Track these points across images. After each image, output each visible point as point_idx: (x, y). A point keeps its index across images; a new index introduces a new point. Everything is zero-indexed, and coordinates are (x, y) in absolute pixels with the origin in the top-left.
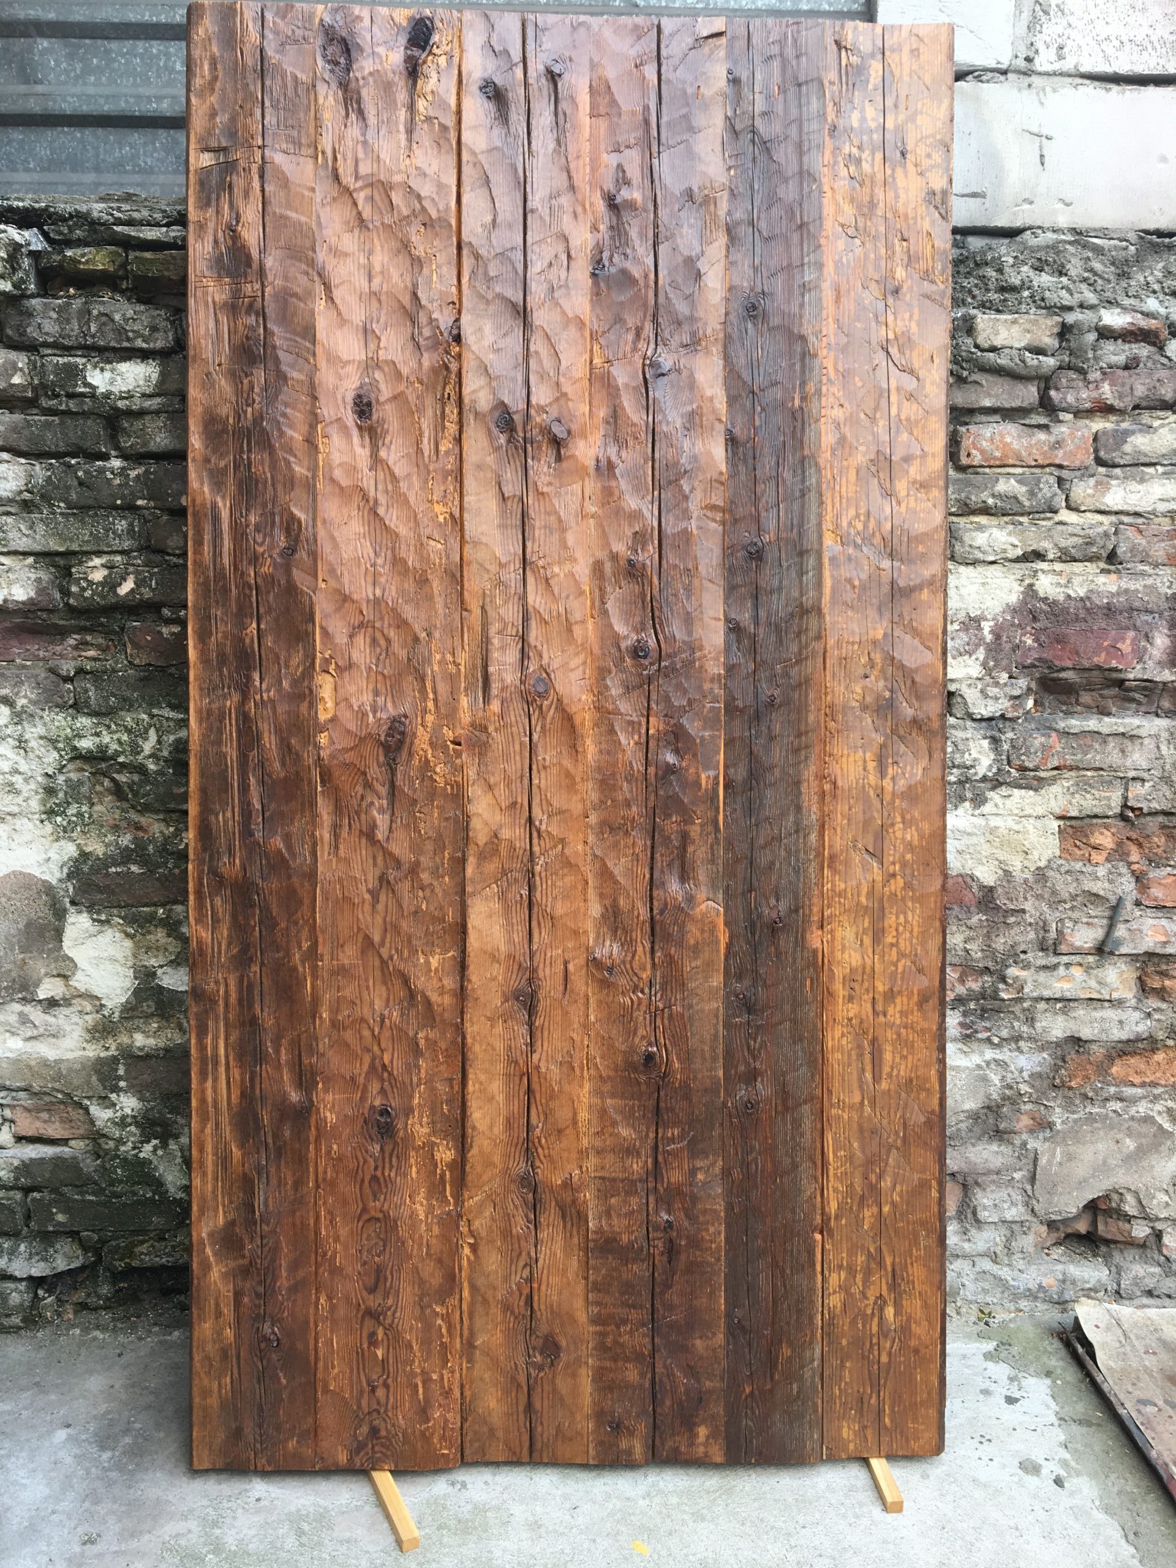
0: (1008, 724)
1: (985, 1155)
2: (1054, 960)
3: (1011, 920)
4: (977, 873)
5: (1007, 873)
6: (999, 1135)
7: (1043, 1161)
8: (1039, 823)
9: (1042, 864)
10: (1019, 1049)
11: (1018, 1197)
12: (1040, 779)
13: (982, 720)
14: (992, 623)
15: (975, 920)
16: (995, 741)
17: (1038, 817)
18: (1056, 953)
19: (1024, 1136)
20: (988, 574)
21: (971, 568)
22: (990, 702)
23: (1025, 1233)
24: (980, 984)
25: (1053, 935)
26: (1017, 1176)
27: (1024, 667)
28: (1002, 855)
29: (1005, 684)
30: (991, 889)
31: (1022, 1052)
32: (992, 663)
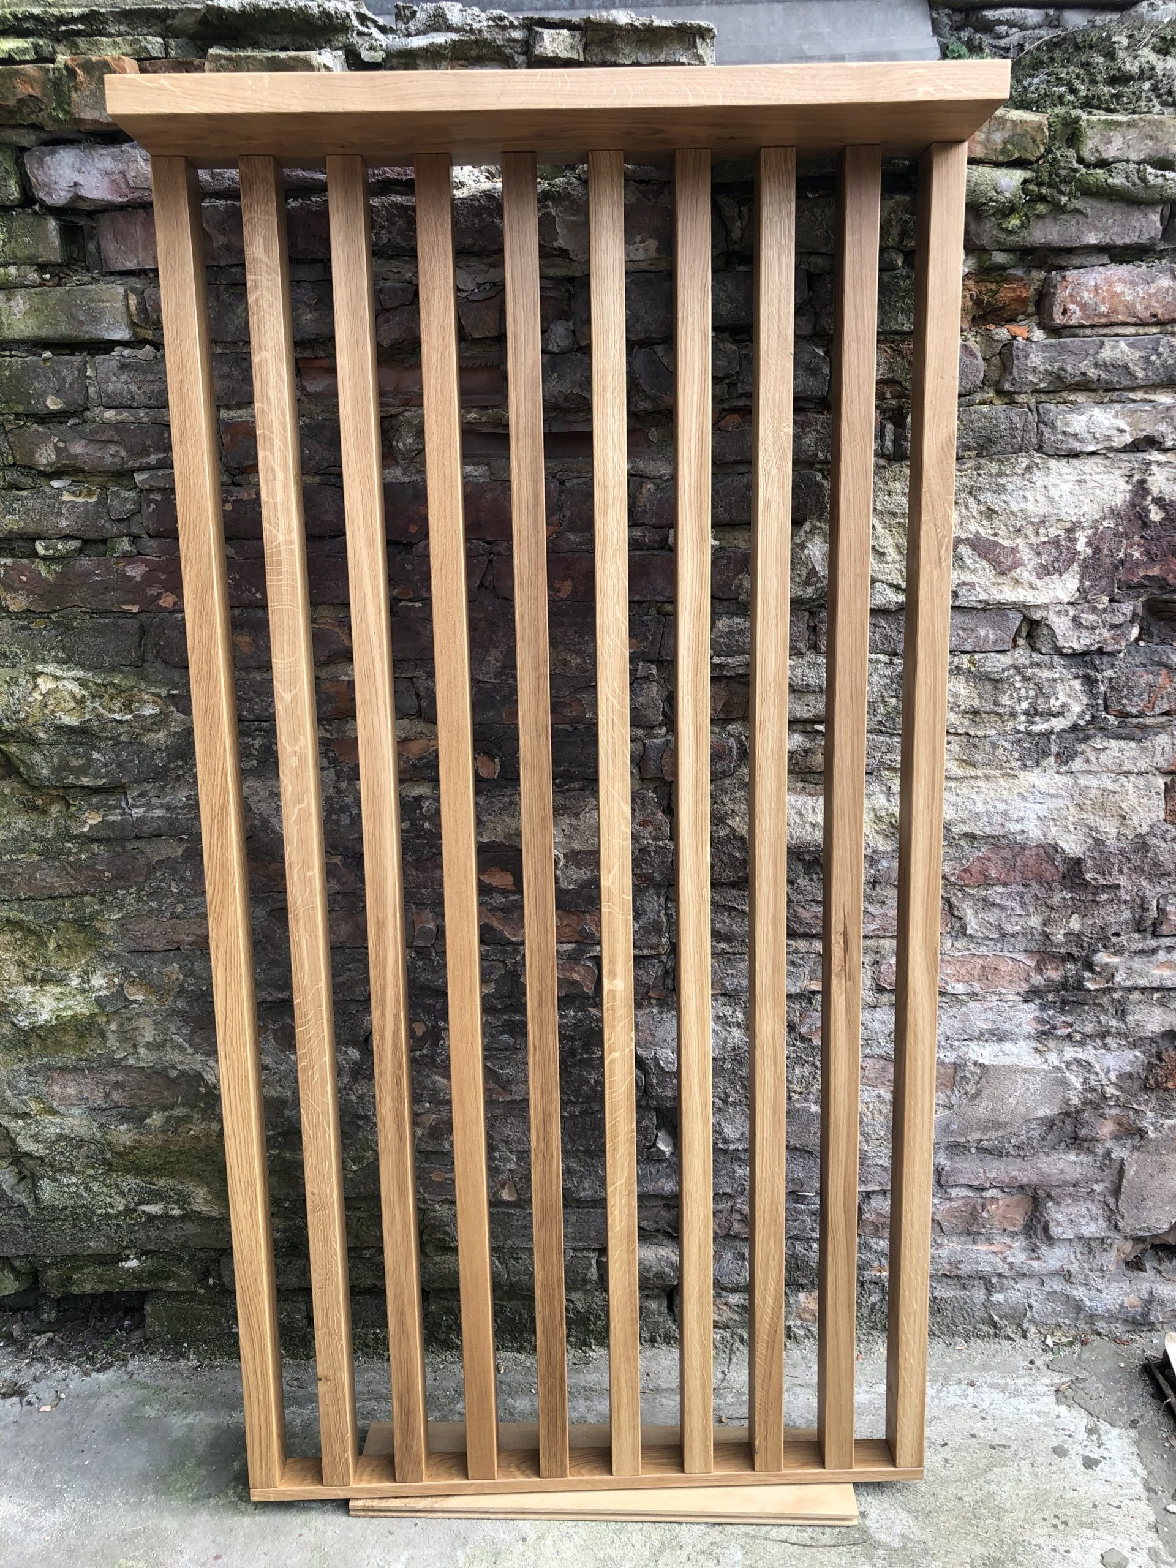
0: (1105, 659)
1: (1060, 1165)
2: (1154, 943)
3: (1104, 897)
4: (1061, 843)
5: (1099, 843)
6: (1076, 1142)
7: (1130, 1172)
8: (1141, 782)
9: (1145, 829)
10: (1106, 1047)
11: (1097, 1210)
12: (1144, 728)
13: (1074, 655)
14: (1090, 532)
15: (1056, 899)
16: (1090, 682)
17: (1140, 773)
18: (1155, 935)
19: (1109, 1144)
20: (1087, 469)
21: (1064, 462)
22: (1085, 633)
23: (1105, 1250)
24: (1061, 973)
25: (1153, 913)
26: (1097, 1188)
27: (1129, 587)
28: (1092, 820)
29: (1105, 610)
30: (1078, 862)
31: (1109, 1049)
32: (1088, 583)
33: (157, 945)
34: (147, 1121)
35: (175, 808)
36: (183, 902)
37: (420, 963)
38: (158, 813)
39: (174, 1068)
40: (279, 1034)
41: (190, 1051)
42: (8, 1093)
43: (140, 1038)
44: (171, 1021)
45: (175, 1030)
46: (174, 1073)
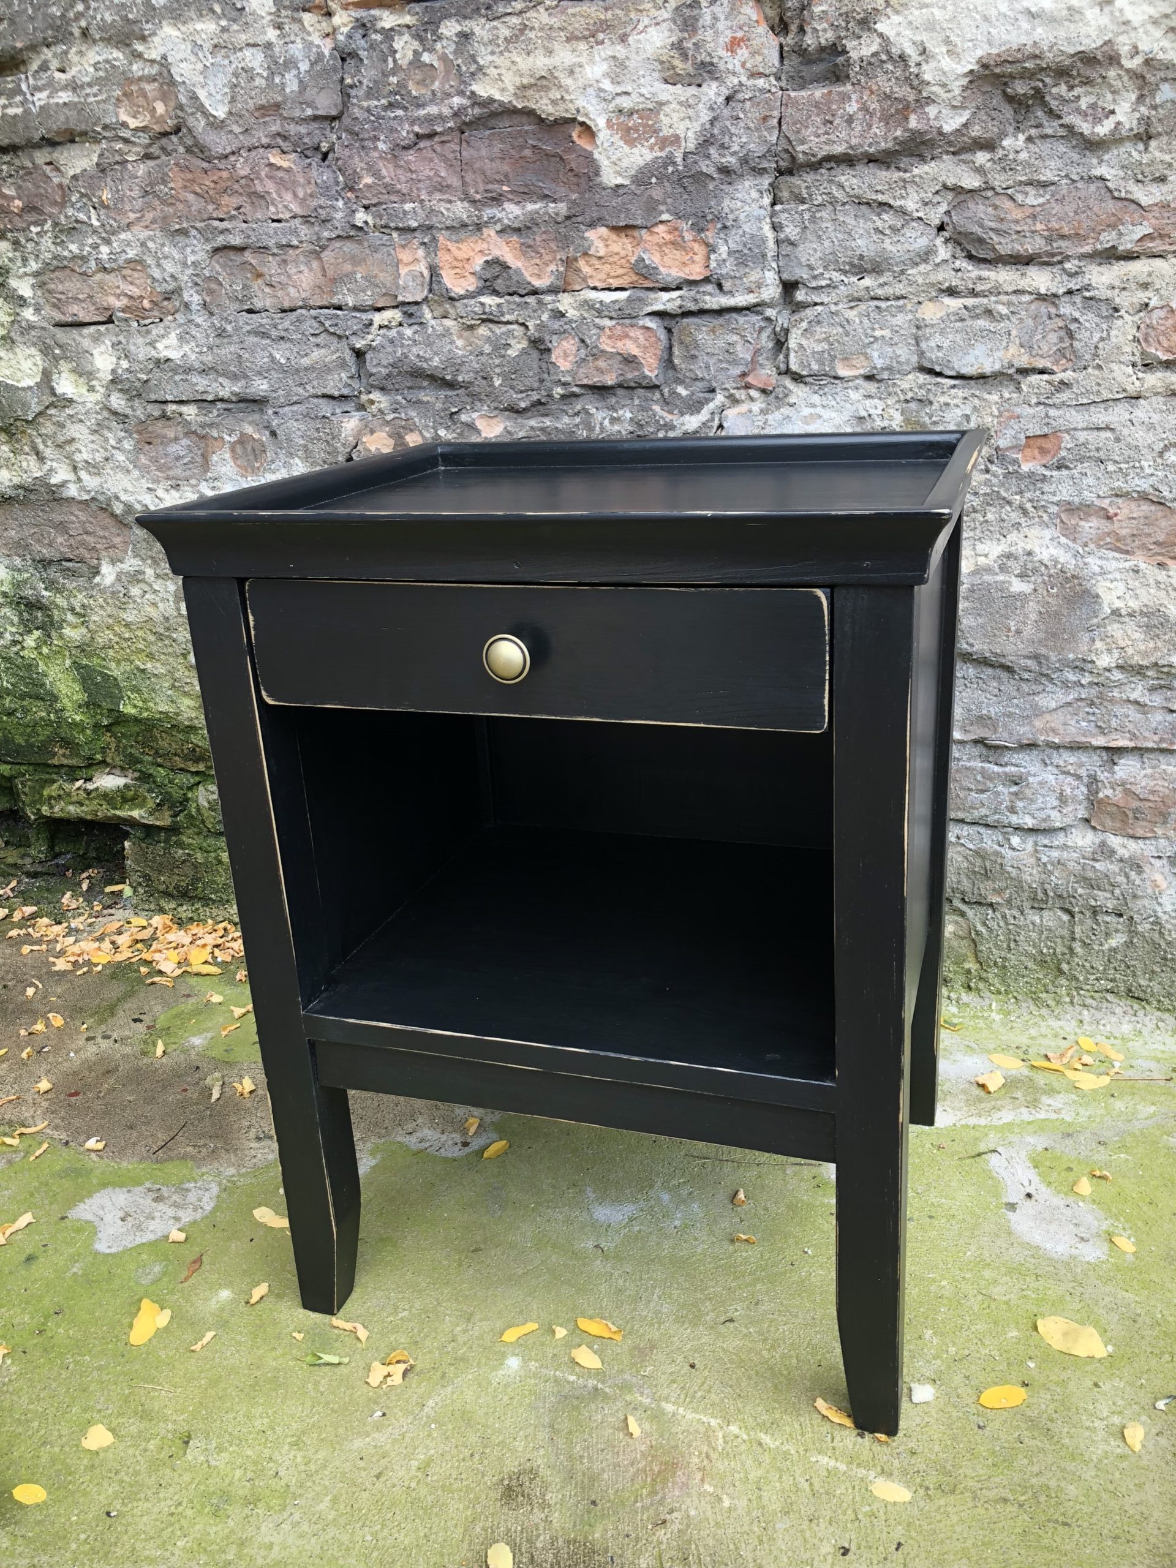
33: (83, 317)
34: (97, 579)
35: (82, 87)
36: (108, 242)
37: (408, 332)
38: (64, 97)
39: (117, 498)
40: (239, 450)
41: (136, 473)
43: (78, 457)
44: (109, 429)
45: (114, 444)
46: (118, 509)
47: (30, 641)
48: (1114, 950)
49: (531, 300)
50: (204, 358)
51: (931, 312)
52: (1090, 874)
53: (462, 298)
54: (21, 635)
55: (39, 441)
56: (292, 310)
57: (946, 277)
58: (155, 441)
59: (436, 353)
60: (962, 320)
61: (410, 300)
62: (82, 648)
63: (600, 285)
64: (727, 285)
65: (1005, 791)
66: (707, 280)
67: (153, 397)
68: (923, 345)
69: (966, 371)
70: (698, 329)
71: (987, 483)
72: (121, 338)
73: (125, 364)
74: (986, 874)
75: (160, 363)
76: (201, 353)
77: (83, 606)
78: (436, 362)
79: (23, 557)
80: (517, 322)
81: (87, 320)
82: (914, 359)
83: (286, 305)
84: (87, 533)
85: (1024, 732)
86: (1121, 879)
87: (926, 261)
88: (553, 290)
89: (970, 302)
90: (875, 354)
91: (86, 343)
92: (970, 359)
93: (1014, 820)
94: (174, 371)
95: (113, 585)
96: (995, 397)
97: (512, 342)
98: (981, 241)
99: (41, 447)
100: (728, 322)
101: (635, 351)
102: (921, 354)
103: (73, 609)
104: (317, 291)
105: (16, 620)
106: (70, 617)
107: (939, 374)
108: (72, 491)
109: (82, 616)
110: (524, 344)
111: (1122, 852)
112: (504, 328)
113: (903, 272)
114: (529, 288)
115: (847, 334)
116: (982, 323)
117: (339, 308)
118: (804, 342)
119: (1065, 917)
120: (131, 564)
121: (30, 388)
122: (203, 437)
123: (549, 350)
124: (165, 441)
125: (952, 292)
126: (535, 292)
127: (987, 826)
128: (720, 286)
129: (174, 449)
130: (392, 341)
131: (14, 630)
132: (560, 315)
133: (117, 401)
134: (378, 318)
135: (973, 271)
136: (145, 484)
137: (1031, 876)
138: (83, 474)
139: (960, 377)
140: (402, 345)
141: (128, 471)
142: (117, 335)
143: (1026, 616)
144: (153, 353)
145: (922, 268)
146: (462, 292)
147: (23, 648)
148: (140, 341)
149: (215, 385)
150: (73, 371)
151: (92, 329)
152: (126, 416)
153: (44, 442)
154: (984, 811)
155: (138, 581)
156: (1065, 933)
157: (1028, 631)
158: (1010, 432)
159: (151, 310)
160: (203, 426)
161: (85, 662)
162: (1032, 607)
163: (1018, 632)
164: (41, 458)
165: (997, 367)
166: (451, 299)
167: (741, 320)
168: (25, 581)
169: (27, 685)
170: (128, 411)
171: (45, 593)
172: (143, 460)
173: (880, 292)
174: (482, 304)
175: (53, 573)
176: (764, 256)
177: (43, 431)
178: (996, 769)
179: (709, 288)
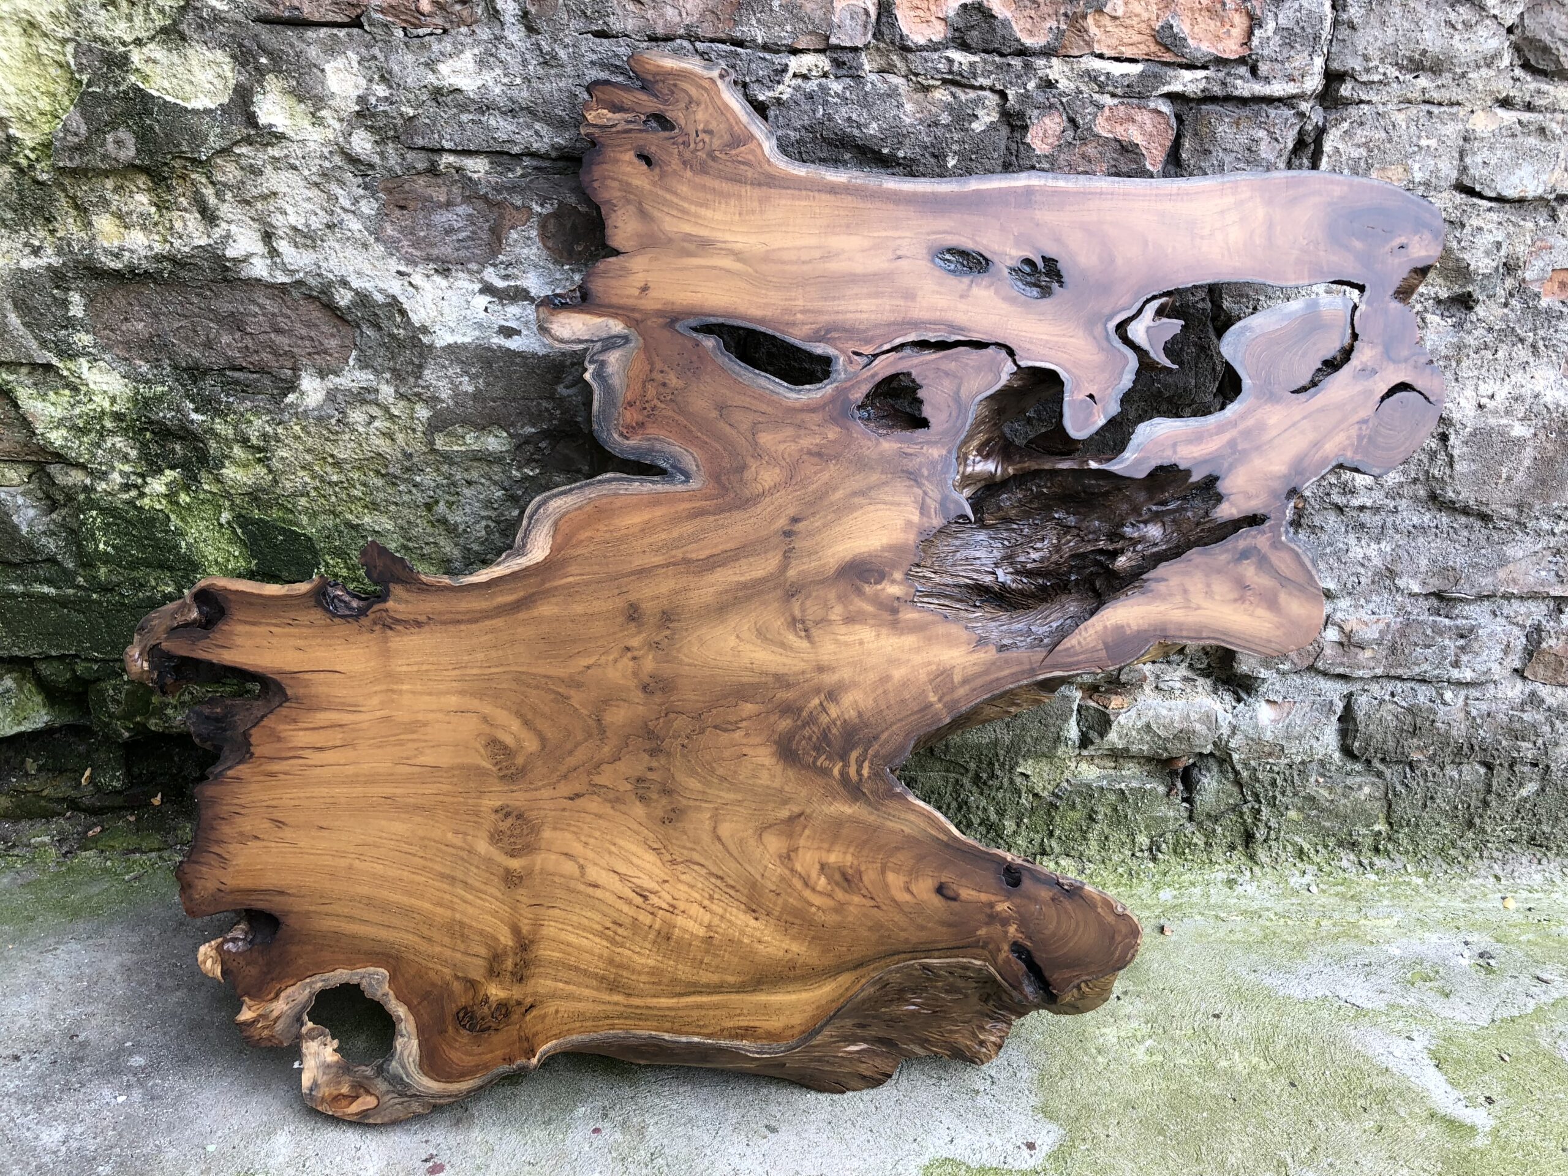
33: (310, 12)
34: (291, 398)
37: (836, 86)
39: (344, 283)
41: (380, 249)
42: (14, 319)
43: (278, 220)
44: (341, 183)
45: (347, 204)
46: (343, 297)
47: (157, 485)
48: (1525, 800)
49: (1017, 62)
50: (514, 93)
51: (1484, 123)
52: (1517, 725)
53: (921, 49)
54: (143, 476)
55: (209, 192)
56: (667, 39)
57: (1504, 87)
58: (412, 205)
59: (875, 119)
60: (1514, 136)
61: (849, 44)
62: (254, 495)
63: (1108, 53)
64: (1264, 68)
65: (1451, 644)
66: (1242, 61)
67: (420, 142)
68: (1468, 160)
69: (1509, 193)
70: (1220, 119)
71: (1505, 318)
72: (376, 51)
73: (381, 91)
74: (1415, 731)
75: (437, 94)
76: (511, 85)
77: (265, 436)
78: (873, 129)
79: (156, 364)
80: (992, 89)
81: (316, 17)
82: (1454, 174)
83: (660, 31)
84: (279, 331)
85: (1486, 582)
86: (1547, 729)
87: (1488, 66)
88: (1048, 52)
89: (1526, 116)
90: (1416, 166)
91: (313, 52)
92: (1514, 180)
93: (1455, 674)
94: (463, 108)
95: (320, 408)
96: (1530, 225)
97: (980, 112)
98: (1546, 50)
99: (212, 201)
100: (1257, 114)
101: (1138, 139)
102: (1464, 170)
103: (245, 441)
104: (709, 16)
105: (133, 454)
106: (237, 451)
107: (1480, 196)
108: (259, 268)
109: (261, 452)
110: (995, 117)
111: (1550, 701)
112: (972, 94)
113: (1463, 75)
114: (1017, 45)
115: (1390, 141)
116: (1533, 141)
117: (740, 43)
118: (1341, 146)
119: (1482, 770)
120: (354, 378)
121: (207, 111)
122: (499, 204)
123: (1025, 128)
124: (430, 205)
125: (1506, 103)
126: (1023, 52)
127: (1423, 681)
128: (1254, 71)
129: (442, 218)
130: (810, 97)
131: (127, 468)
132: (1048, 84)
133: (362, 143)
134: (795, 64)
135: (1531, 83)
136: (394, 265)
137: (1459, 732)
138: (283, 246)
139: (1500, 199)
140: (826, 103)
141: (365, 246)
142: (368, 47)
143: (1520, 462)
144: (431, 78)
145: (1484, 71)
146: (922, 41)
147: (142, 495)
148: (409, 58)
149: (526, 133)
150: (292, 92)
151: (323, 32)
152: (371, 166)
153: (219, 195)
154: (1425, 666)
155: (364, 402)
156: (1480, 786)
157: (1520, 477)
158: (1539, 264)
159: (431, 15)
160: (498, 189)
161: (256, 514)
162: (1528, 454)
163: (1509, 479)
164: (209, 217)
165: (1540, 191)
166: (906, 49)
167: (1272, 113)
168: (160, 399)
169: (142, 548)
170: (376, 159)
171: (194, 416)
172: (390, 230)
173: (1436, 96)
174: (950, 61)
175: (209, 385)
176: (1317, 38)
177: (219, 177)
178: (1447, 621)
179: (1243, 70)
